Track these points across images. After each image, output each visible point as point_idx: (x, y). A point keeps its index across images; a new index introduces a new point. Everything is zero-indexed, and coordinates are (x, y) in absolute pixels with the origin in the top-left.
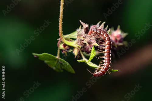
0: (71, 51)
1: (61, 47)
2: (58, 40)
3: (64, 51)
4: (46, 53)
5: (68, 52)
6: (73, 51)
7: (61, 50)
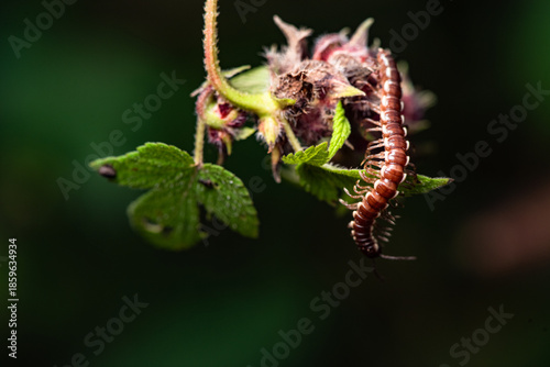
0: (247, 133)
1: (212, 115)
2: (194, 94)
3: (220, 134)
4: (153, 144)
5: (237, 138)
6: (257, 131)
7: (212, 130)
